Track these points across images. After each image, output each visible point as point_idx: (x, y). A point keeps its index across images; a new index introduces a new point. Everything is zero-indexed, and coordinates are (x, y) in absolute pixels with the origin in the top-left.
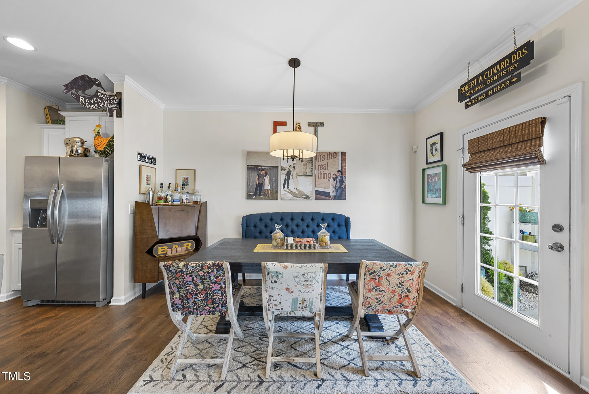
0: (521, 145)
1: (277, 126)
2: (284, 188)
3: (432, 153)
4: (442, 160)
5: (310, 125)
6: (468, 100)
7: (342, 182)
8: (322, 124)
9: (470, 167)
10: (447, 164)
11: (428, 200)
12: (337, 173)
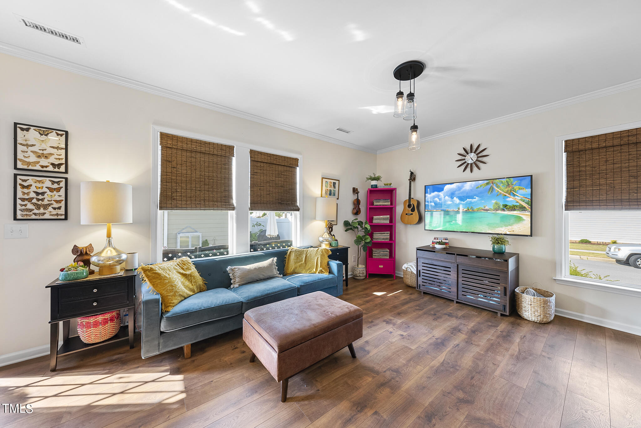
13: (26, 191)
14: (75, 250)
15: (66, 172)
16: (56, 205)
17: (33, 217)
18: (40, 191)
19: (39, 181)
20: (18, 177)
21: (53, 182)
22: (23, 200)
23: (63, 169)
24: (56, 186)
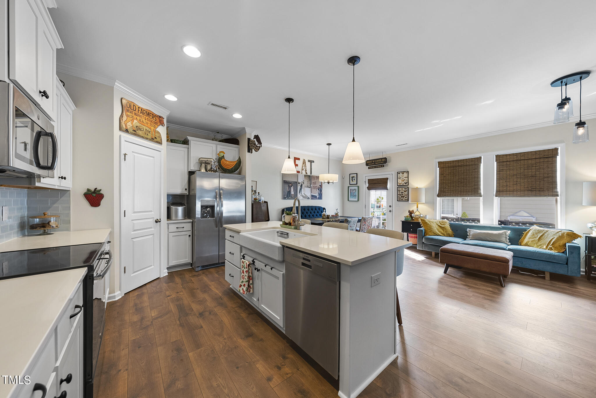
0: (383, 184)
1: (296, 160)
2: (299, 193)
3: (352, 180)
4: (357, 184)
5: (309, 161)
6: (369, 166)
7: (321, 191)
8: (314, 162)
9: (369, 188)
10: (359, 186)
11: (350, 199)
12: (319, 186)
13: (399, 192)
14: (409, 211)
15: (408, 185)
16: (406, 196)
17: (401, 200)
18: (402, 192)
19: (402, 189)
20: (398, 188)
21: (405, 189)
22: (399, 195)
23: (407, 184)
24: (406, 190)
